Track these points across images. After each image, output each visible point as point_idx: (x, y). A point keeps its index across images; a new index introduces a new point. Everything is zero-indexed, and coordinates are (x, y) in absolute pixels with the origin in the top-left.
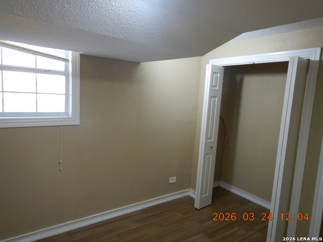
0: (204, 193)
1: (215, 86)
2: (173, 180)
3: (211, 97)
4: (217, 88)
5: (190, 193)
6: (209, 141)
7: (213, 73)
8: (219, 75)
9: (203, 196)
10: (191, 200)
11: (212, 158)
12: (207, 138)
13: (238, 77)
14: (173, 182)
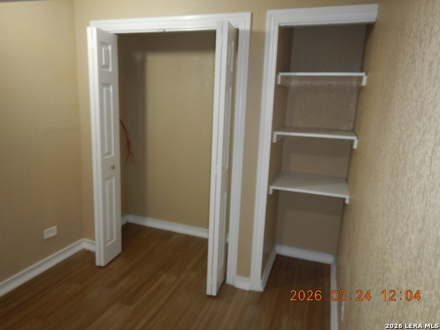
0: (109, 239)
1: (107, 66)
2: (51, 232)
3: (103, 84)
4: (110, 70)
5: (85, 244)
6: (107, 157)
7: (102, 43)
8: (110, 47)
9: (109, 244)
10: (89, 256)
11: (115, 182)
12: (103, 154)
13: (138, 56)
14: (51, 235)
